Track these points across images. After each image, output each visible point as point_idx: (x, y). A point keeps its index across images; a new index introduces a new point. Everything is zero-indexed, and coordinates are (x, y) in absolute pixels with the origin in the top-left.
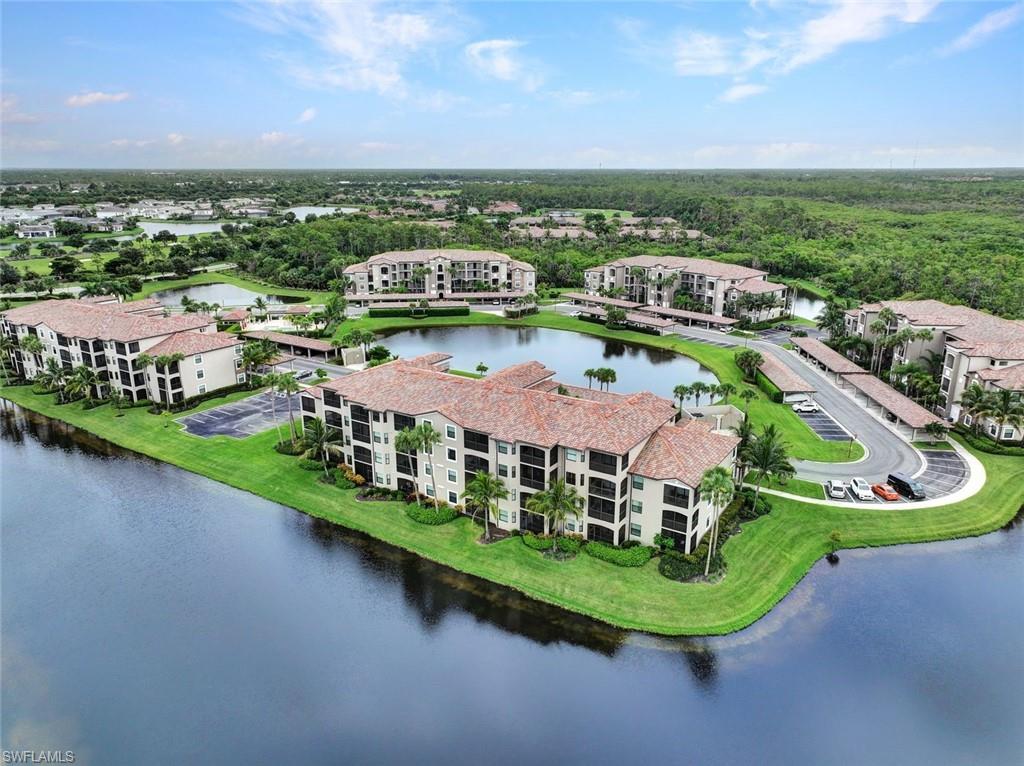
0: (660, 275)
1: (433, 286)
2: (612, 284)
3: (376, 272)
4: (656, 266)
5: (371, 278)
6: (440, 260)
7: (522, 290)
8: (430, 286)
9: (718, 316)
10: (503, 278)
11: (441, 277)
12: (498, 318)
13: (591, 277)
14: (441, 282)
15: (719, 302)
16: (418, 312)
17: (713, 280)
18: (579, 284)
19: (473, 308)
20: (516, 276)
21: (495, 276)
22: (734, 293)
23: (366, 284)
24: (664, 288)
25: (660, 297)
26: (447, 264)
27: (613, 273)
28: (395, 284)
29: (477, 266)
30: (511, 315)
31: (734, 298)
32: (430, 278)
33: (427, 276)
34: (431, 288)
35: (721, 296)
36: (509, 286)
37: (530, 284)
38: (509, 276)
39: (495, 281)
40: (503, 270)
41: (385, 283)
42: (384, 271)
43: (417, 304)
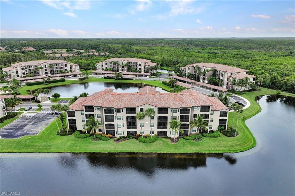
0: (123, 63)
1: (43, 73)
2: (106, 67)
3: (19, 70)
4: (121, 61)
5: (17, 72)
6: (45, 63)
7: (76, 72)
8: (42, 73)
9: (143, 73)
10: (69, 69)
11: (46, 70)
12: (76, 81)
13: (98, 65)
14: (46, 72)
15: (143, 69)
16: (46, 82)
17: (140, 63)
18: (94, 68)
19: (67, 79)
20: (73, 67)
21: (66, 68)
22: (147, 66)
23: (15, 74)
24: (124, 67)
25: (123, 70)
26: (48, 65)
27: (106, 64)
28: (27, 74)
29: (57, 65)
30: (81, 79)
31: (147, 68)
32: (42, 70)
33: (41, 70)
34: (43, 74)
35: (143, 67)
36: (71, 71)
37: (78, 70)
38: (71, 68)
39: (66, 69)
40: (69, 65)
41: (24, 74)
42: (23, 69)
43: (46, 79)
